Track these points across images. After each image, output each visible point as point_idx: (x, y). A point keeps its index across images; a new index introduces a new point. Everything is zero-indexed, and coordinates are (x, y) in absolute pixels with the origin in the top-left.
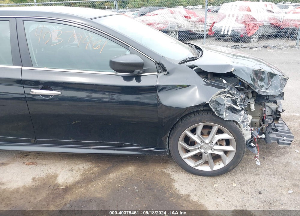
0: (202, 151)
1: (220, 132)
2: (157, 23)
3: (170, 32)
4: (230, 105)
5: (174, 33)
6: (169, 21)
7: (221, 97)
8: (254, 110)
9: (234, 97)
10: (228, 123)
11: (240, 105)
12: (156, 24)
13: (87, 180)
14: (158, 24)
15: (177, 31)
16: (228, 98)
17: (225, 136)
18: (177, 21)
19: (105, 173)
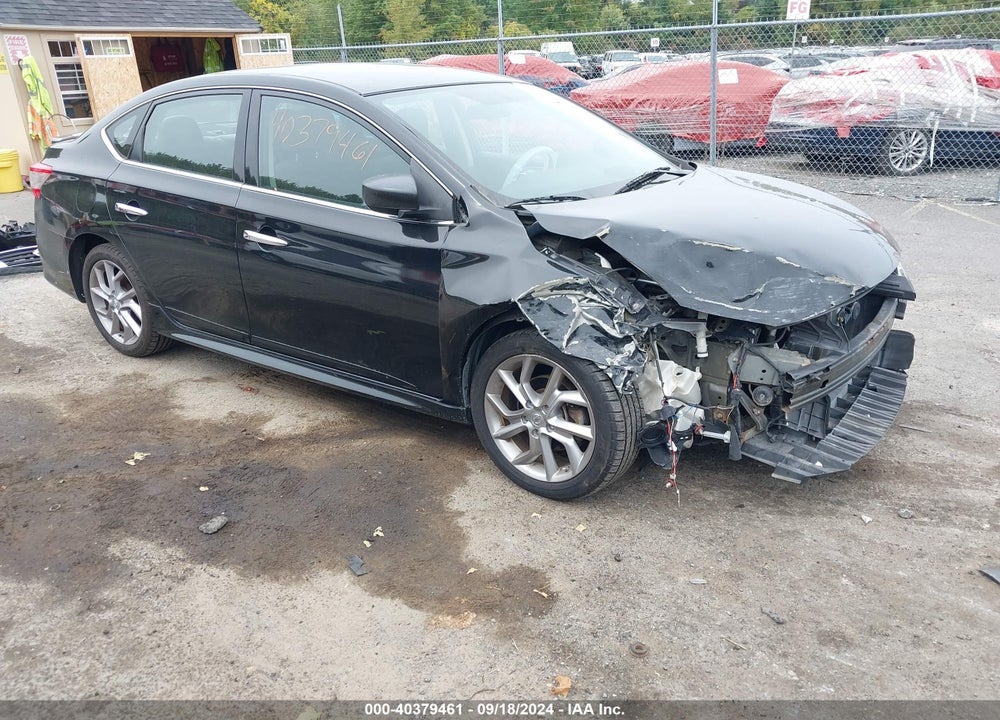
0: (529, 425)
1: (566, 385)
2: (851, 100)
3: (902, 134)
4: (594, 321)
5: (918, 140)
6: (902, 96)
7: (569, 297)
8: (706, 355)
9: (606, 303)
10: (575, 363)
11: (620, 325)
12: (847, 105)
13: (312, 438)
14: (853, 104)
15: (931, 132)
16: (592, 304)
17: (575, 397)
18: (934, 97)
19: (355, 436)
